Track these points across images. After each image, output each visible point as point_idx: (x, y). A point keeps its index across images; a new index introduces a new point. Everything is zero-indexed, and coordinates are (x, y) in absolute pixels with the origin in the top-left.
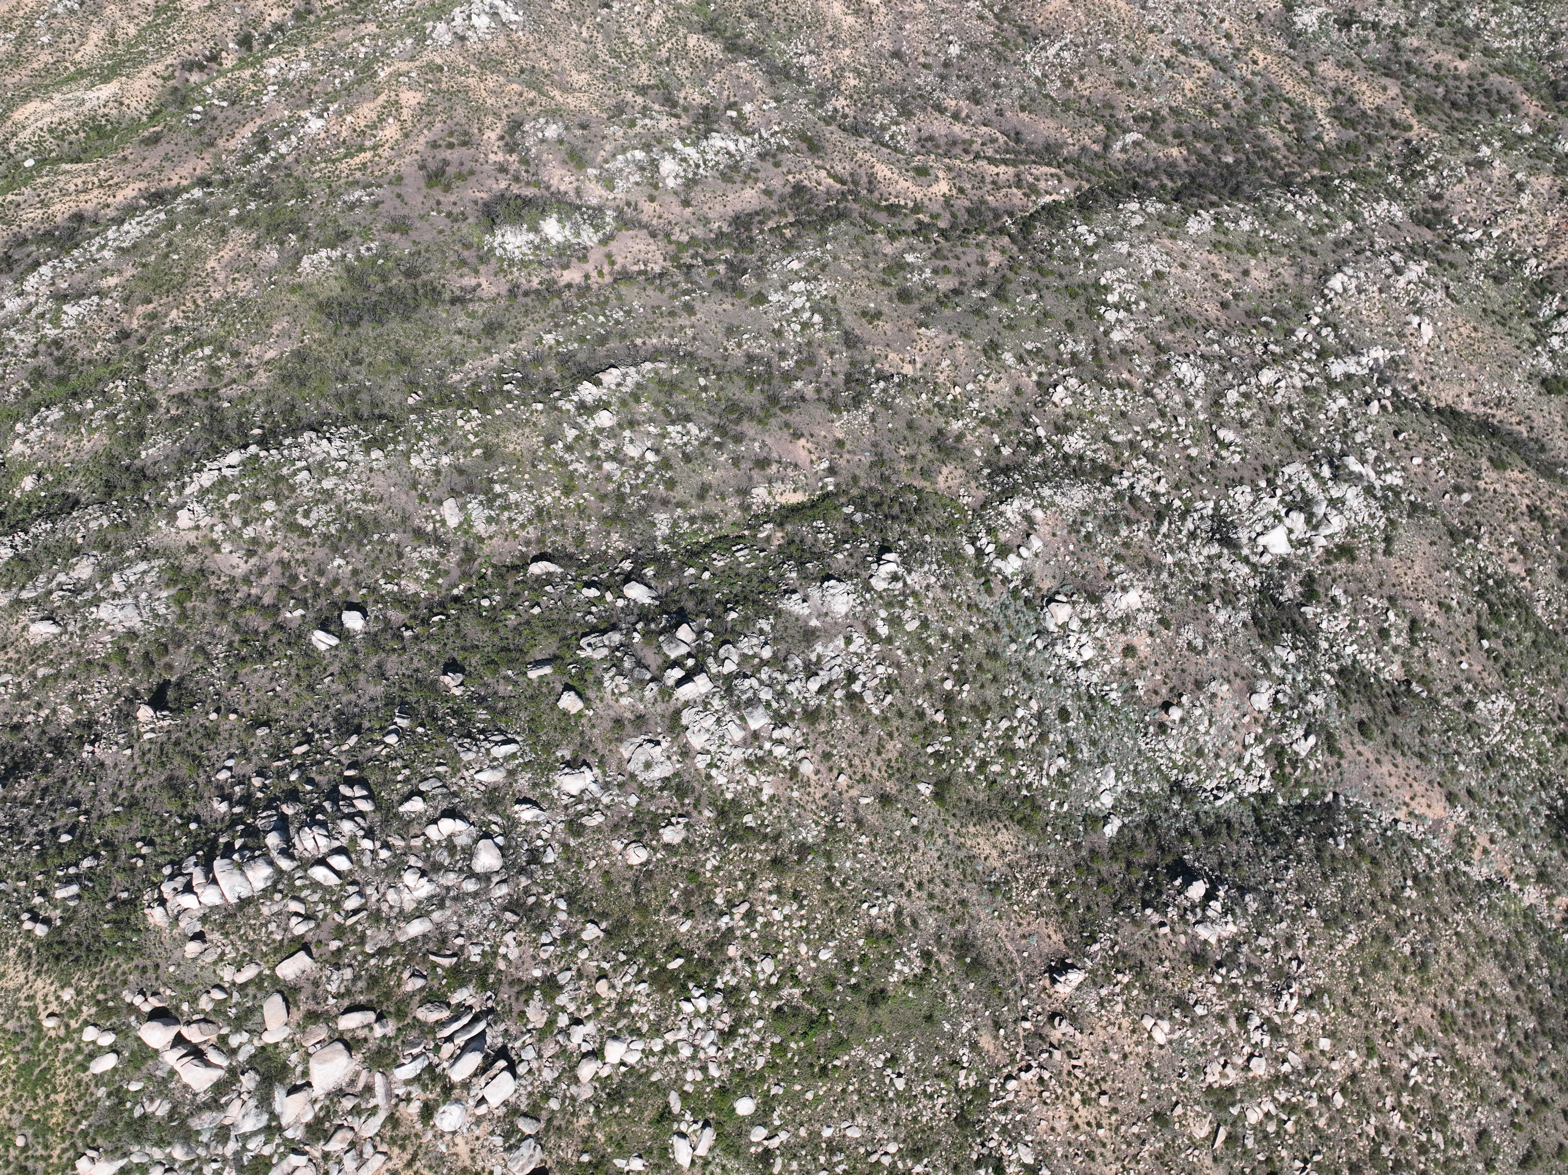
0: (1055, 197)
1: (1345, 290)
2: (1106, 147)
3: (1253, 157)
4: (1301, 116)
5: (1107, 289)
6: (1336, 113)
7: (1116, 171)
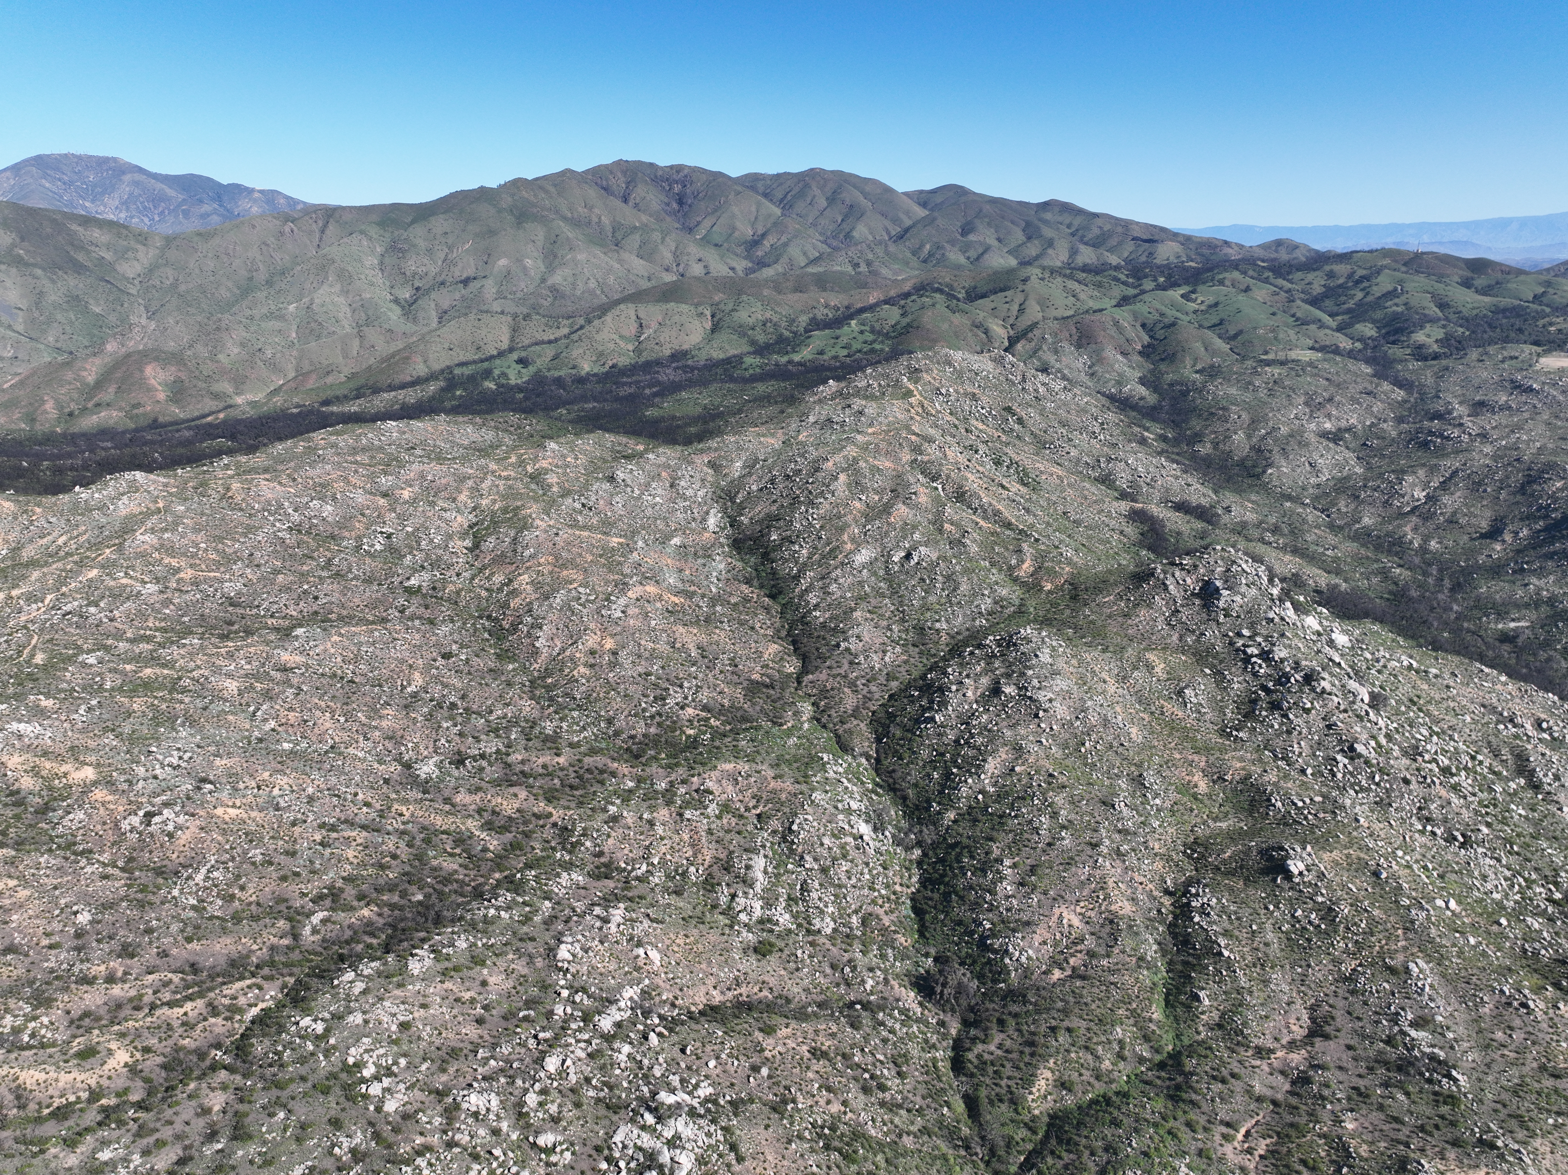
0: (262, 1005)
1: (574, 955)
2: (296, 937)
3: (438, 887)
4: (462, 840)
5: (359, 1065)
6: (488, 826)
7: (316, 954)
